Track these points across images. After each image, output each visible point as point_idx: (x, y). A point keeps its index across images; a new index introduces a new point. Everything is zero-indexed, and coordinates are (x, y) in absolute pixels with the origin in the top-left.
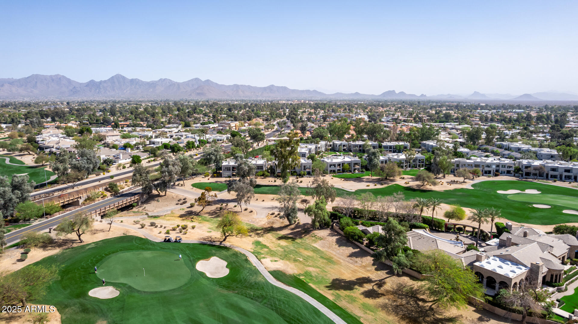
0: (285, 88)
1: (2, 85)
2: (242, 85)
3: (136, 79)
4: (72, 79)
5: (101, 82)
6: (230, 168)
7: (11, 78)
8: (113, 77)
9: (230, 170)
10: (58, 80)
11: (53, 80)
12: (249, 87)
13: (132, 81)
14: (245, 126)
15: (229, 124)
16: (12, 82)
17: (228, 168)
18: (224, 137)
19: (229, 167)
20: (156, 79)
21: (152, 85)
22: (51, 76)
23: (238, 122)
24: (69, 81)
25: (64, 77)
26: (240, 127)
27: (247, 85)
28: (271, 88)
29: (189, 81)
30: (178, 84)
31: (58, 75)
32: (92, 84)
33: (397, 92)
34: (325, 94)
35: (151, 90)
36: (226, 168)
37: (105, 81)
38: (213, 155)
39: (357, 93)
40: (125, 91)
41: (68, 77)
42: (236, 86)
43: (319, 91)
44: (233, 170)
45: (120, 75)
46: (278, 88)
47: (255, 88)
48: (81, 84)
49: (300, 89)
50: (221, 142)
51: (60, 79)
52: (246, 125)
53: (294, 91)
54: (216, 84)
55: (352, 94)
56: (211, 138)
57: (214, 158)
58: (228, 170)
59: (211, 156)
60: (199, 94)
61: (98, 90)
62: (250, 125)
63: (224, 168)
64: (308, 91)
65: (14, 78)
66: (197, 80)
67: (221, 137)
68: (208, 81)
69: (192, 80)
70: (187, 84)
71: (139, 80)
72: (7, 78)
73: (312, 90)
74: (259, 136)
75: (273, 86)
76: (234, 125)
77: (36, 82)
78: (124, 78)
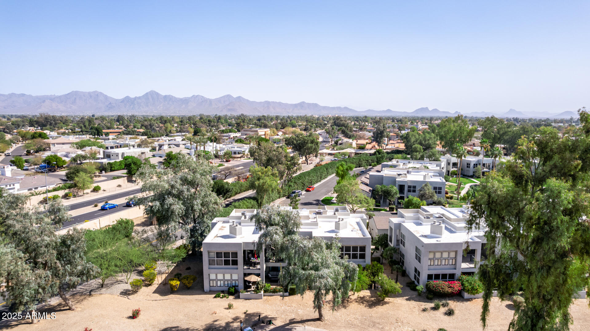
0: (316, 105)
1: (44, 101)
2: (273, 102)
3: (170, 95)
4: (109, 95)
5: (136, 98)
6: (235, 254)
7: (53, 94)
8: (147, 93)
9: (235, 263)
10: (96, 96)
11: (91, 96)
12: (280, 103)
13: (165, 97)
14: (278, 135)
15: (257, 131)
16: (53, 99)
17: (227, 254)
18: (246, 148)
19: (231, 250)
20: (190, 95)
21: (185, 101)
22: (89, 93)
23: (269, 129)
24: (106, 97)
25: (101, 93)
26: (272, 135)
27: (278, 101)
28: (302, 105)
29: (222, 97)
30: (211, 101)
31: (96, 92)
32: (127, 100)
33: (430, 109)
34: (356, 111)
35: (184, 106)
36: (219, 255)
37: (140, 98)
38: (178, 196)
39: (389, 110)
40: (158, 107)
41: (105, 94)
42: (268, 103)
43: (350, 108)
44: (247, 262)
45: (155, 91)
46: (309, 105)
47: (286, 105)
48: (117, 100)
49: (331, 106)
50: (239, 156)
51: (97, 95)
52: (280, 133)
53: (325, 108)
54: (248, 100)
55: (384, 111)
56: (223, 149)
57: (178, 207)
58: (227, 263)
59: (170, 200)
60: (230, 110)
61: (132, 106)
62: (285, 133)
63: (213, 255)
64: (339, 108)
65: (56, 95)
66: (229, 96)
67: (240, 148)
68: (239, 98)
69: (224, 97)
70: (219, 100)
71: (172, 96)
72: (49, 94)
73: (342, 107)
74: (310, 145)
75: (303, 102)
76: (263, 133)
77: (75, 98)
78: (157, 94)
